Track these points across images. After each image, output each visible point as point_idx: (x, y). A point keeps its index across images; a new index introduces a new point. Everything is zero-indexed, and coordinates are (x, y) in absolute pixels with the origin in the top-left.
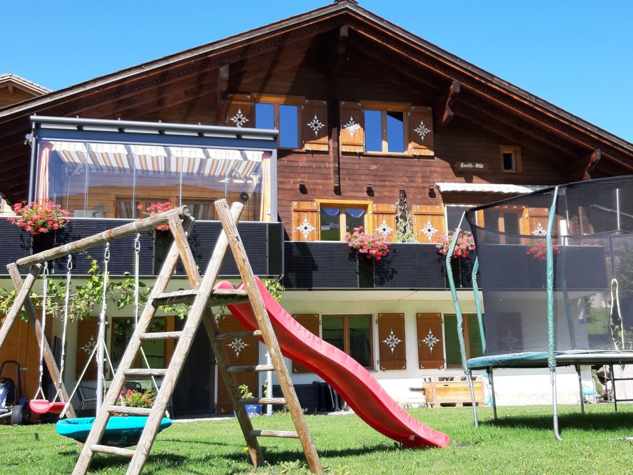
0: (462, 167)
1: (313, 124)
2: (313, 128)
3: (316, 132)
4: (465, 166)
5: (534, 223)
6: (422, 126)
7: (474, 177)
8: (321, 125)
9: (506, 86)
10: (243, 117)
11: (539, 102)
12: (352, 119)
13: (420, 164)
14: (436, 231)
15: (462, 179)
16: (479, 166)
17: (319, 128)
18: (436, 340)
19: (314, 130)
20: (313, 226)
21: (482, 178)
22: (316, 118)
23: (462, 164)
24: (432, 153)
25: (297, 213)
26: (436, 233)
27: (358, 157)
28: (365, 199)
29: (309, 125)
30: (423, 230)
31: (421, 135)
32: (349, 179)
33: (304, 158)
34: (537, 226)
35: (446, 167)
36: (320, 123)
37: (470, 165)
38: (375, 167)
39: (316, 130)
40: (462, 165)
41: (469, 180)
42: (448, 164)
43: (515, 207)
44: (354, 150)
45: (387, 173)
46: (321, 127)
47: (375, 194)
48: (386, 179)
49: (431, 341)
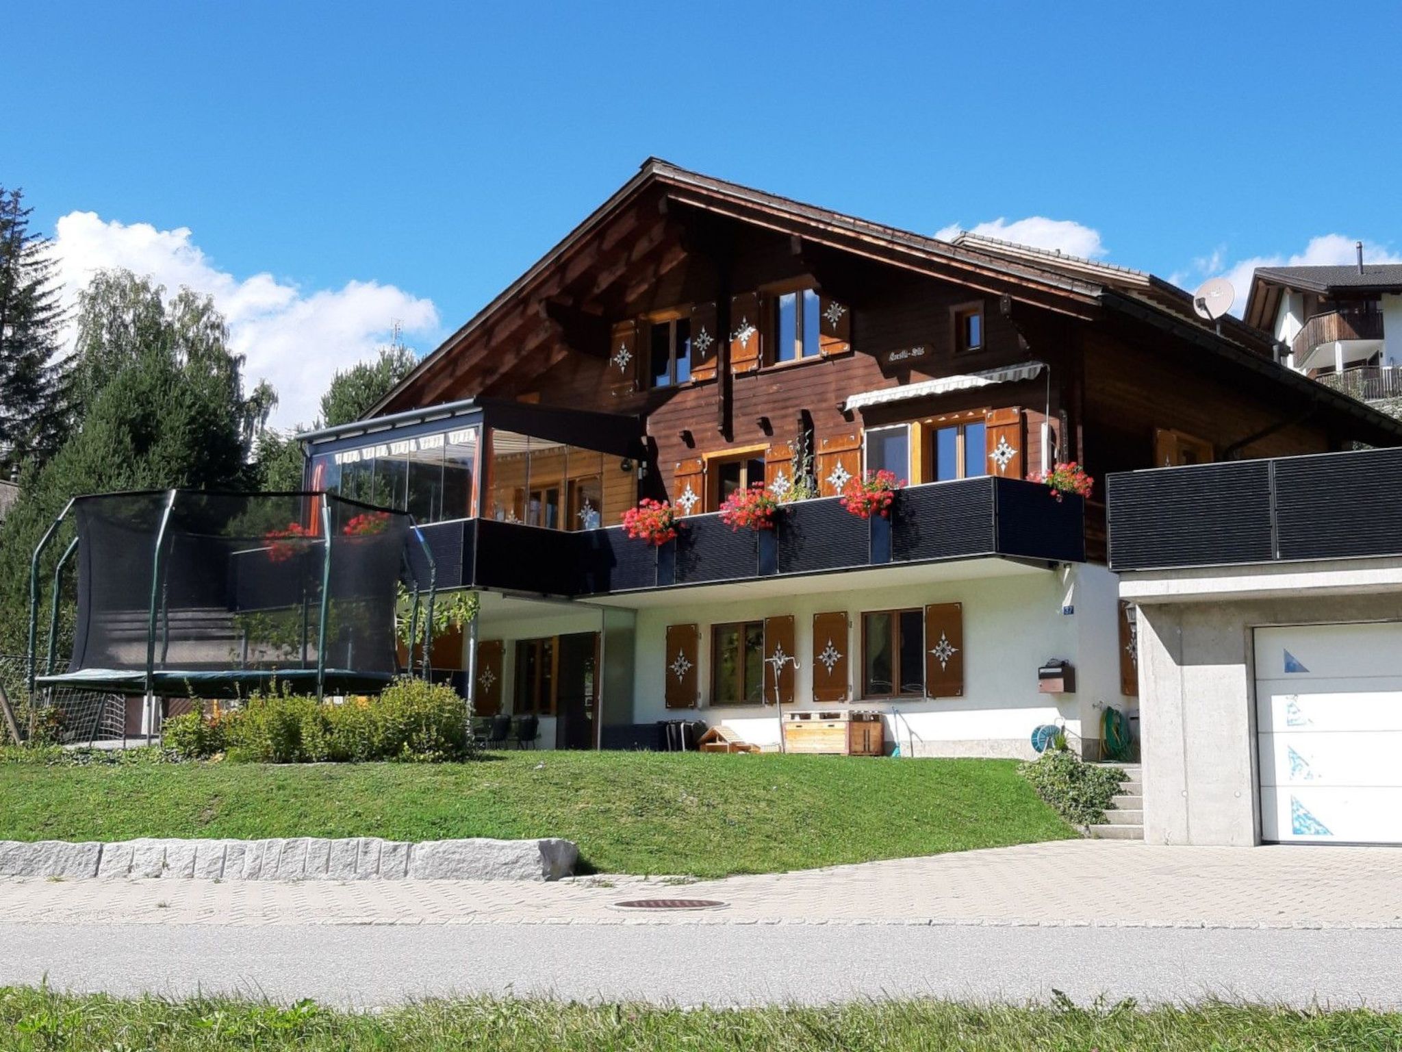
0: (893, 359)
1: (700, 340)
2: (700, 347)
3: (704, 353)
4: (897, 357)
5: (995, 438)
6: (835, 305)
7: (912, 372)
8: (710, 340)
10: (627, 352)
12: (744, 321)
13: (833, 368)
14: (848, 476)
15: (894, 380)
16: (917, 352)
17: (707, 346)
18: (836, 656)
19: (702, 349)
20: (696, 495)
21: (923, 372)
22: (703, 330)
23: (893, 354)
24: (847, 348)
25: (679, 479)
26: (849, 480)
27: (754, 378)
28: (761, 441)
29: (696, 343)
30: (830, 479)
31: (832, 321)
32: (744, 415)
33: (692, 394)
34: (998, 442)
35: (872, 365)
36: (708, 338)
37: (904, 355)
38: (775, 388)
39: (704, 349)
40: (893, 357)
41: (904, 381)
42: (873, 359)
43: (971, 414)
44: (746, 368)
45: (790, 394)
46: (709, 344)
47: (775, 431)
48: (788, 403)
49: (830, 657)
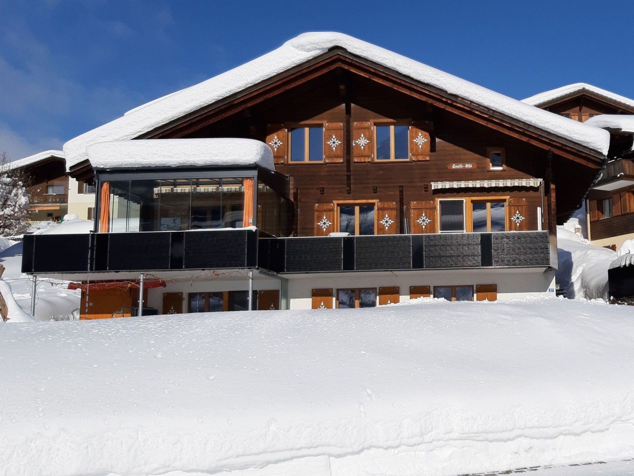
0: (454, 168)
1: (332, 142)
2: (332, 145)
3: (334, 148)
4: (457, 167)
5: (513, 211)
6: (420, 137)
9: (468, 104)
10: (278, 141)
11: (497, 115)
12: (362, 136)
13: (418, 167)
14: (429, 221)
16: (469, 166)
17: (336, 145)
19: (333, 146)
20: (330, 222)
22: (334, 137)
24: (428, 158)
25: (318, 212)
28: (372, 198)
29: (329, 143)
30: (418, 221)
31: (419, 144)
34: (515, 213)
35: (440, 169)
36: (338, 141)
37: (460, 166)
38: (381, 172)
39: (334, 146)
40: (454, 166)
44: (364, 160)
46: (338, 144)
48: (389, 181)
